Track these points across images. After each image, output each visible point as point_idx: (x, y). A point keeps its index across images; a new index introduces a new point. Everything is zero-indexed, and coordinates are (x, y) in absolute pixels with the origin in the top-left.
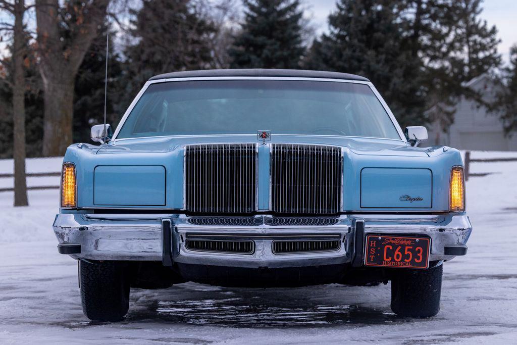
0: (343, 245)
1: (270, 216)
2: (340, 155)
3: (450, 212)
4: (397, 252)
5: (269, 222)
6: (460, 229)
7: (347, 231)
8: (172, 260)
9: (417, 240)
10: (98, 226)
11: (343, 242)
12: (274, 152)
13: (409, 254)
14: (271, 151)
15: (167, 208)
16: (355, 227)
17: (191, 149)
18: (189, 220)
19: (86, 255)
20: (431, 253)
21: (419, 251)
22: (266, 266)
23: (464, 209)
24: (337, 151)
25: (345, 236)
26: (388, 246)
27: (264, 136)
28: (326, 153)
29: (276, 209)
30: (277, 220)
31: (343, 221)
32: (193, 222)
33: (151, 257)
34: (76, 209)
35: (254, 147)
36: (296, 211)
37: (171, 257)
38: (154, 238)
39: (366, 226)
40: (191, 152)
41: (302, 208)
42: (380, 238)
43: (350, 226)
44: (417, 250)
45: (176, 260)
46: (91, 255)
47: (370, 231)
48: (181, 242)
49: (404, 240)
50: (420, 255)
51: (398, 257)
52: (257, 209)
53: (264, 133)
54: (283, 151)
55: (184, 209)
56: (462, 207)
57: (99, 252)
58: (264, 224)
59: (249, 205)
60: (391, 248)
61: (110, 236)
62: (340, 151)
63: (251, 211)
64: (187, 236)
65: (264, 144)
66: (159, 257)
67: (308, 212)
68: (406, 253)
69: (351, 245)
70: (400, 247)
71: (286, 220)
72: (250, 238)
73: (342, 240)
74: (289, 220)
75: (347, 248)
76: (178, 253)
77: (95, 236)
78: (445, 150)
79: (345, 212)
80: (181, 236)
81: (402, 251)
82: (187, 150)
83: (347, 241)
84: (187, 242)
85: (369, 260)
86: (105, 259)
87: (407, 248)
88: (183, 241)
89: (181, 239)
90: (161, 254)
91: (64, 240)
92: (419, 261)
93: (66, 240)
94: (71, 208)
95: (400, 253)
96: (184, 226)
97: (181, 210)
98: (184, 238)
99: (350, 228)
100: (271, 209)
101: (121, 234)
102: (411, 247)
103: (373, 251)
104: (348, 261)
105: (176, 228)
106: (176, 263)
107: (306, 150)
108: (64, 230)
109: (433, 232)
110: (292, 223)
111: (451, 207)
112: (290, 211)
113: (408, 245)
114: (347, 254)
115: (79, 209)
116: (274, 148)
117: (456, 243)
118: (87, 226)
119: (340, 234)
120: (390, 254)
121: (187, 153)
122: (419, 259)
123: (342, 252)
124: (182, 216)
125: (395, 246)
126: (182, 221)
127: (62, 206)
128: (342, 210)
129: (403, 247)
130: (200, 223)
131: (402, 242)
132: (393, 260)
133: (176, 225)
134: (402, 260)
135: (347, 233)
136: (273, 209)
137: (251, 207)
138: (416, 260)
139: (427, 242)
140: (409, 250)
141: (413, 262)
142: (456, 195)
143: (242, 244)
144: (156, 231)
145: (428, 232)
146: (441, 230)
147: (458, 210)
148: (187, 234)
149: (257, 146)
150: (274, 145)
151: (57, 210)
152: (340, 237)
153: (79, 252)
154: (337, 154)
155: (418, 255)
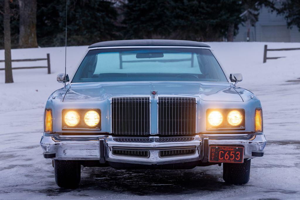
0: (197, 151)
1: (158, 137)
2: (195, 102)
3: (255, 132)
4: (226, 155)
5: (157, 141)
6: (260, 143)
7: (199, 144)
8: (105, 160)
9: (237, 148)
10: (65, 142)
11: (197, 150)
12: (159, 102)
13: (232, 156)
14: (158, 102)
15: (102, 132)
16: (204, 142)
17: (114, 100)
18: (114, 139)
19: (58, 158)
20: (244, 155)
21: (238, 154)
22: (155, 164)
23: (262, 131)
24: (193, 100)
25: (198, 147)
26: (221, 152)
27: (154, 93)
28: (187, 102)
29: (161, 133)
30: (161, 139)
31: (197, 139)
32: (116, 140)
33: (94, 158)
34: (52, 133)
35: (149, 99)
36: (172, 134)
37: (104, 159)
38: (95, 149)
39: (210, 141)
40: (114, 102)
41: (175, 131)
42: (217, 147)
43: (200, 142)
44: (237, 153)
45: (107, 160)
46: (61, 158)
47: (211, 144)
48: (109, 151)
49: (230, 148)
50: (239, 156)
51: (227, 157)
52: (150, 133)
53: (154, 92)
54: (164, 102)
55: (111, 132)
56: (261, 130)
57: (66, 156)
58: (154, 142)
59: (146, 131)
60: (223, 152)
61: (71, 148)
62: (195, 100)
63: (147, 134)
64: (113, 148)
65: (154, 98)
66: (98, 158)
67: (178, 134)
68: (231, 155)
69: (202, 151)
70: (228, 152)
71: (166, 139)
72: (147, 150)
73: (196, 149)
74: (168, 139)
75: (199, 153)
76: (108, 157)
77: (63, 149)
78: (252, 97)
79: (198, 133)
80: (110, 148)
81: (229, 154)
82: (112, 100)
83: (199, 150)
84: (113, 151)
85: (211, 159)
86: (69, 160)
87: (231, 152)
88: (111, 151)
89: (109, 149)
90: (99, 157)
91: (46, 150)
92: (238, 159)
93: (47, 150)
94: (50, 133)
95: (228, 155)
96: (111, 142)
97: (109, 133)
98: (112, 149)
99: (201, 143)
100: (158, 133)
101: (77, 146)
102: (234, 152)
103: (213, 154)
104: (200, 159)
105: (107, 144)
106: (107, 162)
107: (176, 100)
108: (46, 145)
109: (246, 144)
110: (170, 141)
111: (255, 130)
112: (169, 134)
113: (232, 151)
114: (199, 156)
115: (54, 133)
116: (159, 99)
117: (258, 150)
118: (59, 143)
119: (195, 146)
120: (223, 155)
121: (112, 102)
122: (238, 158)
123: (196, 155)
124: (110, 137)
125: (225, 152)
126: (110, 140)
127: (45, 132)
128: (196, 133)
129: (230, 151)
130: (120, 141)
131: (229, 149)
132: (224, 159)
133: (107, 142)
134: (229, 159)
135: (199, 146)
136: (159, 133)
137: (147, 132)
138: (236, 158)
139: (242, 149)
140: (233, 153)
141: (235, 160)
142: (258, 123)
143: (143, 152)
144: (96, 144)
145: (243, 144)
146: (250, 143)
147: (259, 132)
148: (113, 147)
149: (150, 99)
150: (159, 98)
151: (42, 134)
152: (196, 148)
153: (55, 157)
154: (193, 102)
155: (238, 156)
